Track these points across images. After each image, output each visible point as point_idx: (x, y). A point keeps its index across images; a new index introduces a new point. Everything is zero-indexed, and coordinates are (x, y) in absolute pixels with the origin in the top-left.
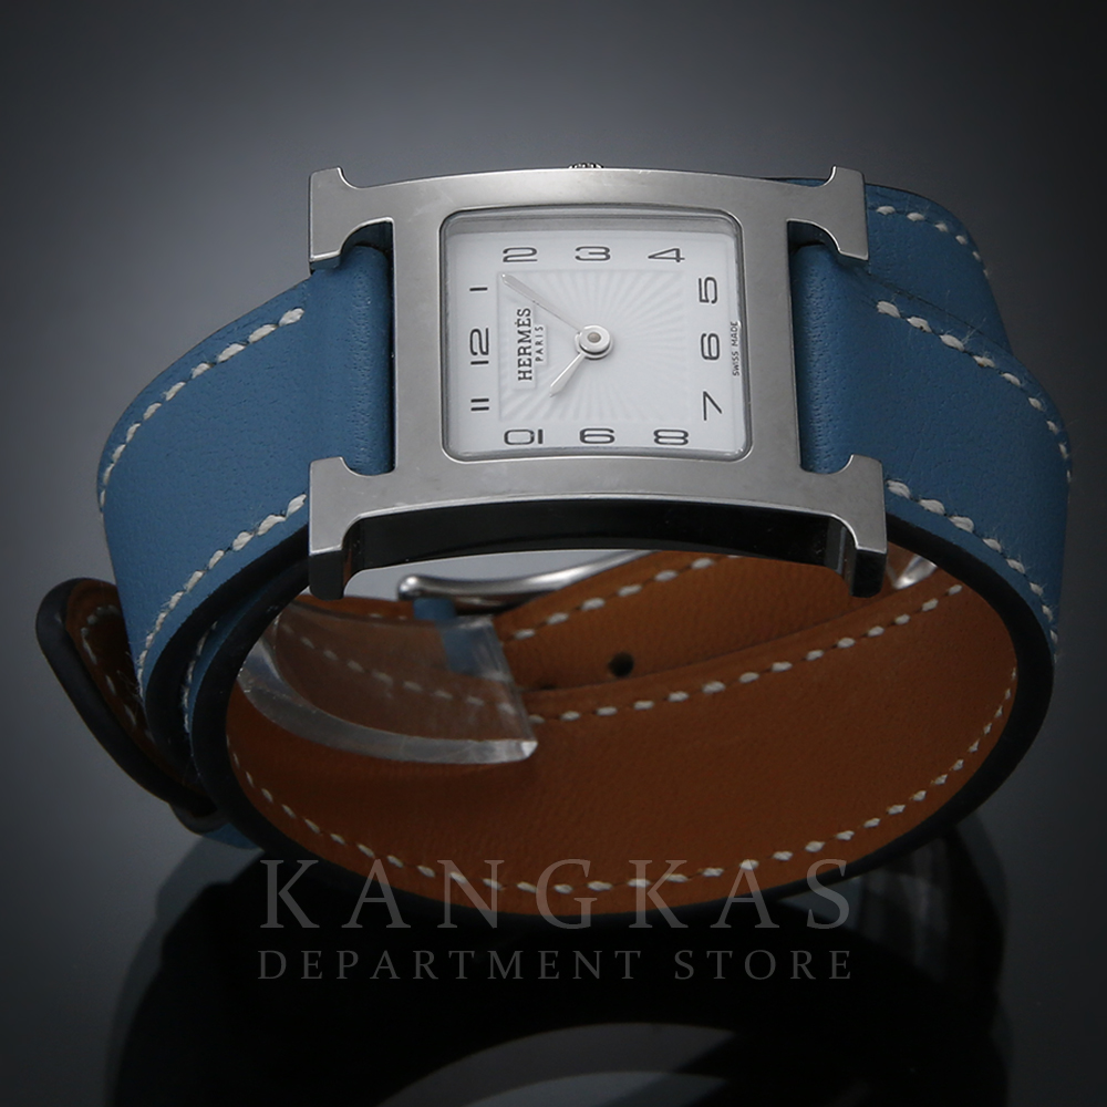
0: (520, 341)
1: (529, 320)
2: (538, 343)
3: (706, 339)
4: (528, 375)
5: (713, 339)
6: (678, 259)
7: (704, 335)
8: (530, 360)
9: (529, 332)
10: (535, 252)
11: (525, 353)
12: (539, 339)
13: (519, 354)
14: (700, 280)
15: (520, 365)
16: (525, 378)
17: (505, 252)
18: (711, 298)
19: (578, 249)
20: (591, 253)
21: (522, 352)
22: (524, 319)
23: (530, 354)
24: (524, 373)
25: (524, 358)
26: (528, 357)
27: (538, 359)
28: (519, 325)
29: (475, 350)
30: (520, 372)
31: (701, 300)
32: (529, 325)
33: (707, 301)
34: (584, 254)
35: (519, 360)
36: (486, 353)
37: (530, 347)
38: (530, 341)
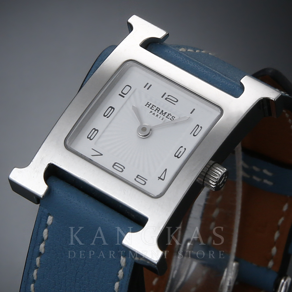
0: (162, 111)
1: (169, 118)
2: (157, 116)
3: (123, 168)
4: (148, 105)
5: (121, 170)
6: (160, 178)
7: (124, 168)
8: (153, 109)
9: (164, 116)
10: (194, 135)
11: (156, 109)
12: (159, 117)
13: (158, 108)
14: (147, 180)
15: (153, 105)
16: (147, 104)
17: (201, 127)
18: (137, 179)
19: (185, 149)
20: (181, 152)
21: (158, 109)
22: (170, 117)
23: (155, 111)
24: (149, 105)
25: (155, 108)
26: (155, 110)
27: (151, 112)
28: (169, 114)
29: (169, 97)
30: (151, 104)
31: (138, 175)
32: (167, 117)
33: (137, 177)
34: (182, 150)
35: (155, 107)
36: (166, 99)
37: (158, 112)
38: (160, 114)
